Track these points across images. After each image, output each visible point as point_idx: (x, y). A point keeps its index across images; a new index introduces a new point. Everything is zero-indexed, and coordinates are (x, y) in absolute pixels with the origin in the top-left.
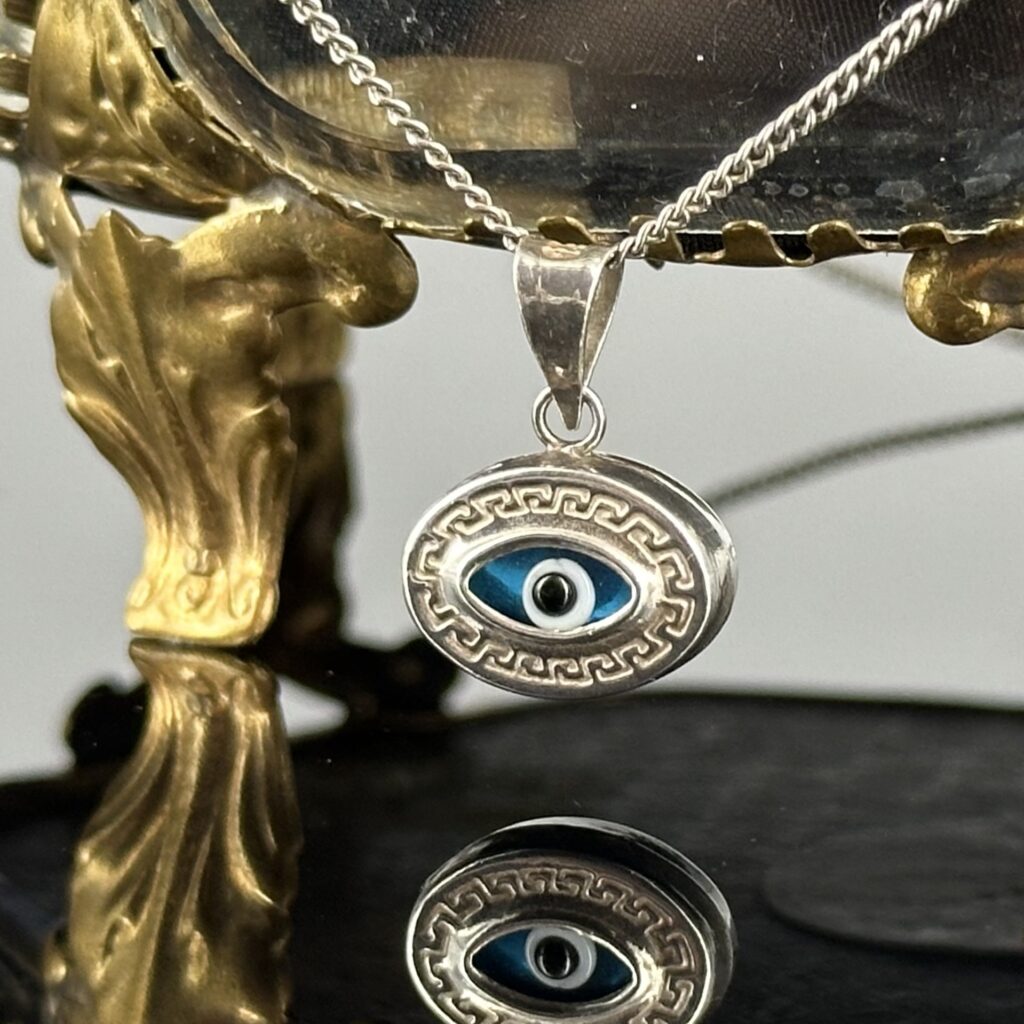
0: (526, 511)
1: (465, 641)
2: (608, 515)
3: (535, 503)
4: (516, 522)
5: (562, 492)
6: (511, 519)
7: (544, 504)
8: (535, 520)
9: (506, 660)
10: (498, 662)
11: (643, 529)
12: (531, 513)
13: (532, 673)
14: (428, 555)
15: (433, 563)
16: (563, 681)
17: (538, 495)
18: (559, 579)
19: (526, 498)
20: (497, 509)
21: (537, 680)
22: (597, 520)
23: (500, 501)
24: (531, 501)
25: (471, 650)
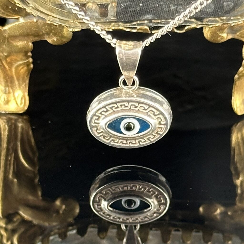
0: (121, 108)
1: (105, 138)
5: (130, 104)
6: (117, 110)
7: (126, 107)
8: (124, 111)
10: (114, 142)
11: (153, 111)
14: (95, 120)
16: (131, 145)
17: (124, 105)
18: (130, 124)
19: (121, 105)
20: (113, 108)
21: (124, 145)
22: (140, 110)
23: (114, 107)
24: (122, 106)
25: (107, 140)
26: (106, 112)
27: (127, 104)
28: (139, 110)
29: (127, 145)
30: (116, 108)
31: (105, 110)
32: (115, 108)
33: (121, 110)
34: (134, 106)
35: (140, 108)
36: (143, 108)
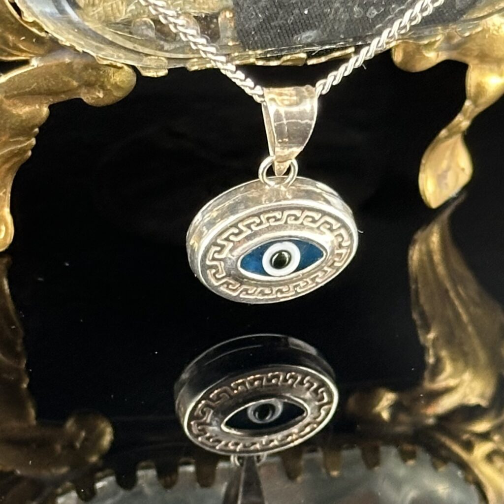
1: (231, 287)
3: (272, 220)
4: (263, 232)
5: (286, 213)
6: (260, 230)
7: (277, 220)
8: (273, 229)
10: (247, 294)
11: (328, 223)
12: (270, 226)
13: (264, 295)
16: (279, 295)
17: (274, 217)
18: (283, 253)
19: (268, 219)
20: (253, 226)
21: (266, 297)
22: (305, 223)
23: (254, 222)
24: (270, 220)
25: (234, 290)
26: (236, 235)
27: (279, 214)
28: (302, 224)
29: (271, 297)
30: (258, 225)
31: (236, 231)
32: (256, 224)
33: (267, 227)
34: (293, 218)
35: (304, 219)
36: (310, 219)
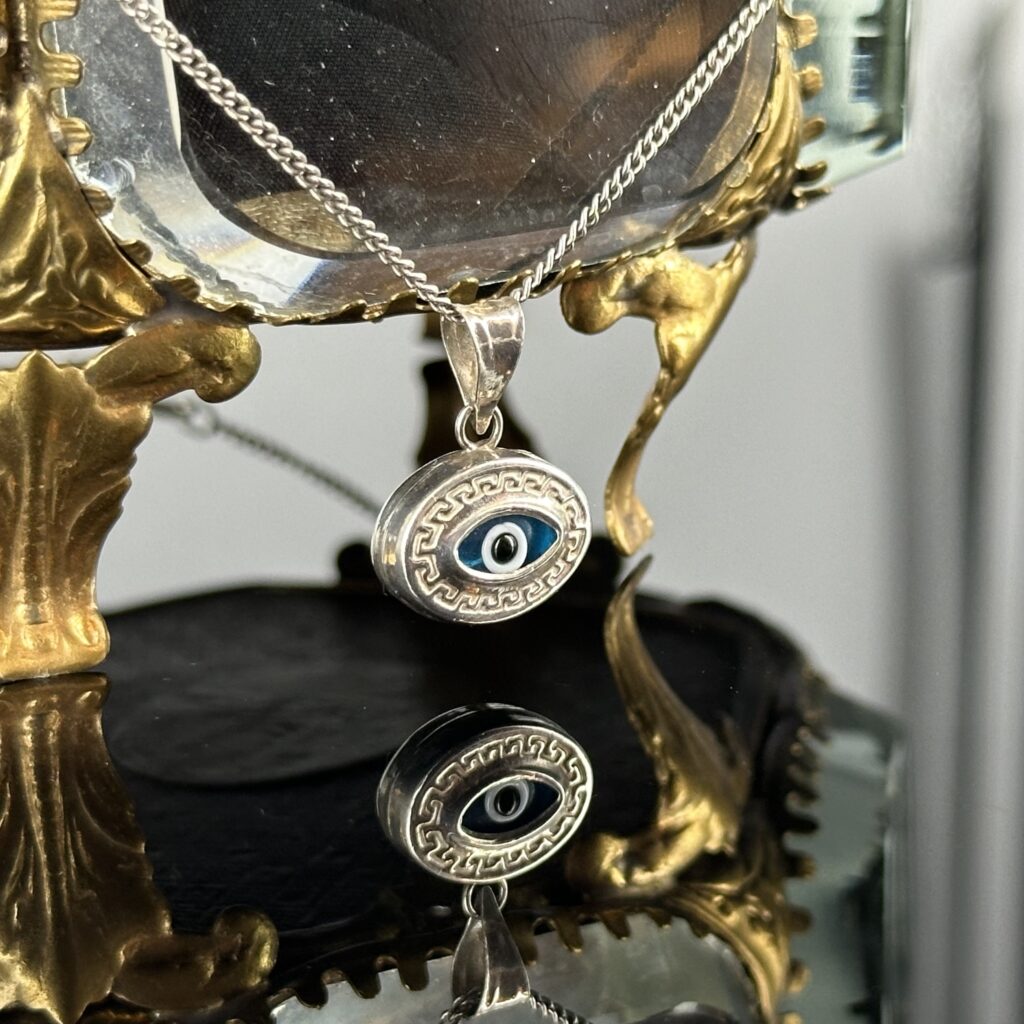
0: (482, 495)
1: (447, 597)
2: (533, 485)
3: (487, 488)
4: (478, 505)
5: (503, 476)
6: (475, 502)
7: (493, 488)
8: (491, 500)
9: (474, 603)
10: (469, 607)
11: (555, 490)
12: (486, 496)
13: (488, 608)
14: (423, 541)
15: (425, 547)
16: (507, 609)
17: (488, 483)
18: (507, 537)
19: (482, 486)
20: (464, 498)
21: (491, 612)
22: (527, 490)
23: (465, 492)
24: (485, 489)
25: (451, 602)
26: (445, 512)
27: (494, 479)
28: (523, 491)
29: (496, 612)
30: (471, 496)
31: (445, 507)
32: (467, 495)
33: (483, 499)
34: (511, 483)
35: (525, 485)
